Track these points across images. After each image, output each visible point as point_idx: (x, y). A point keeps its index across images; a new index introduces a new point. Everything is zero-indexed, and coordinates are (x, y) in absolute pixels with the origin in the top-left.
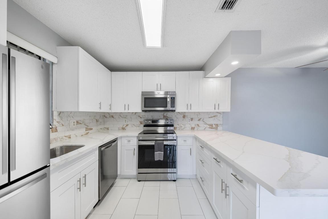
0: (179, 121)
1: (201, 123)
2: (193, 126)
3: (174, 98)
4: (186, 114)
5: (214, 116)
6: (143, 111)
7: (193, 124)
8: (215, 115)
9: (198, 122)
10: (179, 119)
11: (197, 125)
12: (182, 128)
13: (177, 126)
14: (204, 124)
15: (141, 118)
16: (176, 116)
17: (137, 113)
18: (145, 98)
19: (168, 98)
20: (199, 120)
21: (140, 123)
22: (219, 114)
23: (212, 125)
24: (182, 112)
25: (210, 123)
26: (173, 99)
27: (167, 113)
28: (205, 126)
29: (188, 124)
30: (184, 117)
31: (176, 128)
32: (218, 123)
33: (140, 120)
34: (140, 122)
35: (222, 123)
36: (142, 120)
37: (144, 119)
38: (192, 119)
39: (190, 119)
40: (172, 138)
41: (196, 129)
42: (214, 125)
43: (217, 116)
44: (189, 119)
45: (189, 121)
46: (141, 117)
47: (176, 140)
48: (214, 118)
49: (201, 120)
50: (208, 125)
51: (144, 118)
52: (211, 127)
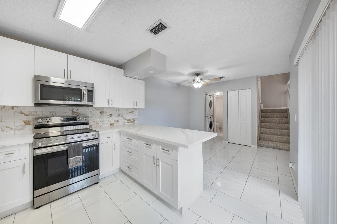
0: (95, 117)
1: (120, 119)
2: (112, 122)
3: (92, 91)
4: (104, 110)
5: (132, 112)
6: (37, 105)
7: (112, 120)
8: (132, 110)
9: (117, 118)
10: (95, 115)
11: (116, 121)
12: (100, 125)
13: (93, 124)
14: (124, 119)
15: (26, 115)
16: (91, 112)
17: (14, 108)
18: (40, 85)
19: (85, 90)
20: (118, 116)
21: (24, 124)
22: (135, 110)
23: (130, 120)
24: (99, 108)
25: (128, 118)
26: (91, 93)
27: (77, 108)
28: (124, 121)
29: (107, 120)
30: (102, 113)
31: (92, 125)
32: (135, 117)
33: (24, 118)
34: (24, 121)
35: (137, 118)
36: (30, 118)
37: (35, 117)
38: (111, 115)
39: (109, 115)
40: (94, 136)
41: (115, 125)
42: (131, 120)
43: (134, 112)
44: (107, 115)
45: (108, 117)
46: (27, 113)
47: (97, 138)
48: (131, 113)
49: (121, 115)
50: (127, 120)
51: (33, 115)
52: (129, 121)
